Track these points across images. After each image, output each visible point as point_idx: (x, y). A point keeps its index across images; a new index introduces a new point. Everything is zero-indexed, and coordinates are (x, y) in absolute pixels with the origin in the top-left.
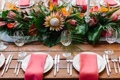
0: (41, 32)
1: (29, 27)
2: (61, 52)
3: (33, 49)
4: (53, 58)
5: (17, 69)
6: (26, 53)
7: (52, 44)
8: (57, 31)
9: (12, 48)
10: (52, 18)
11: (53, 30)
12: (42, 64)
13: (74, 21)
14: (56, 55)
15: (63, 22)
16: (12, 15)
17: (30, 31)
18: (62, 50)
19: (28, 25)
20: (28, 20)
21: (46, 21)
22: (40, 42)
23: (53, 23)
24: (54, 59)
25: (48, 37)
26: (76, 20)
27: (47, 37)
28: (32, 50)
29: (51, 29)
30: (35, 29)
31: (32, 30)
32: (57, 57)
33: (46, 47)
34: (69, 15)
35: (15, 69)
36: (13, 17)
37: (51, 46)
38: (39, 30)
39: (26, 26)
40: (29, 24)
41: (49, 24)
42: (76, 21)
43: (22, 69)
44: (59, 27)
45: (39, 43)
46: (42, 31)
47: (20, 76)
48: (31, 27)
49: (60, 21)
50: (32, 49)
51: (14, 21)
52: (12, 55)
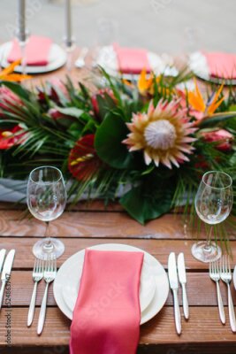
0: (115, 169)
1: (69, 149)
2: (186, 243)
3: (86, 228)
4: (162, 263)
5: (38, 306)
6: (60, 246)
7: (150, 212)
8: (170, 166)
9: (6, 226)
10: (151, 120)
11: (157, 164)
12: (130, 287)
13: (222, 133)
14: (172, 255)
15: (190, 136)
16: (7, 102)
17: (73, 163)
18: (186, 237)
19: (62, 142)
20: (64, 123)
21: (131, 129)
22: (106, 203)
23: (157, 139)
24: (167, 270)
25: (136, 185)
26: (230, 132)
27: (133, 188)
28: (81, 235)
29: (148, 160)
30: (89, 155)
31: (80, 159)
32: (177, 263)
33: (129, 222)
34: (211, 114)
35: (28, 306)
36: (10, 110)
37: (147, 221)
38: (105, 160)
39: (58, 144)
40: (69, 137)
41: (142, 140)
42: (230, 136)
43: (56, 306)
44: (173, 151)
45: (102, 209)
46: (114, 164)
47: (51, 335)
48: (76, 147)
49: (178, 134)
50: (80, 230)
51: (17, 124)
52: (8, 250)
